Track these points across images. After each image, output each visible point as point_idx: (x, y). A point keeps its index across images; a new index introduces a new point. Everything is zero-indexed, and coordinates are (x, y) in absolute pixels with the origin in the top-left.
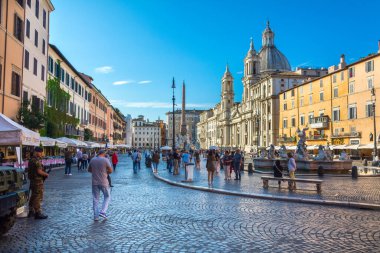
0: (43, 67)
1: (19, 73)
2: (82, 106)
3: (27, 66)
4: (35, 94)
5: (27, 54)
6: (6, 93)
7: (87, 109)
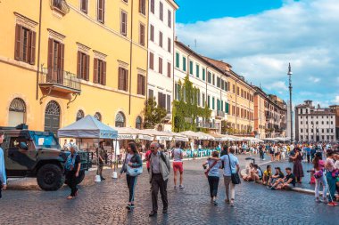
0: (169, 64)
1: (145, 74)
2: (217, 96)
3: (152, 67)
4: (161, 91)
5: (152, 55)
6: (132, 94)
7: (225, 99)
